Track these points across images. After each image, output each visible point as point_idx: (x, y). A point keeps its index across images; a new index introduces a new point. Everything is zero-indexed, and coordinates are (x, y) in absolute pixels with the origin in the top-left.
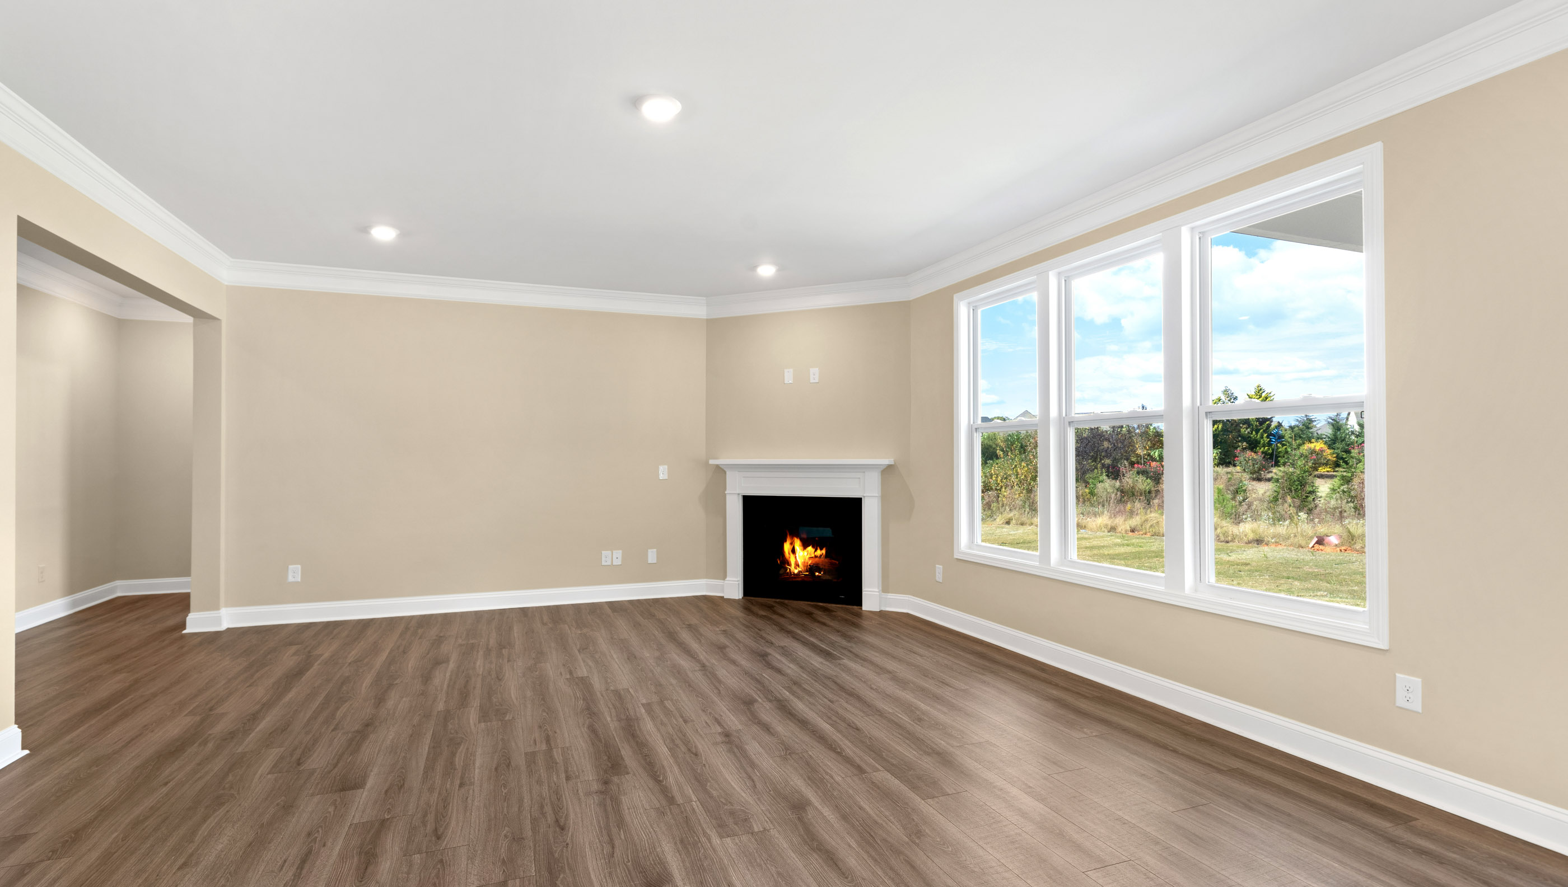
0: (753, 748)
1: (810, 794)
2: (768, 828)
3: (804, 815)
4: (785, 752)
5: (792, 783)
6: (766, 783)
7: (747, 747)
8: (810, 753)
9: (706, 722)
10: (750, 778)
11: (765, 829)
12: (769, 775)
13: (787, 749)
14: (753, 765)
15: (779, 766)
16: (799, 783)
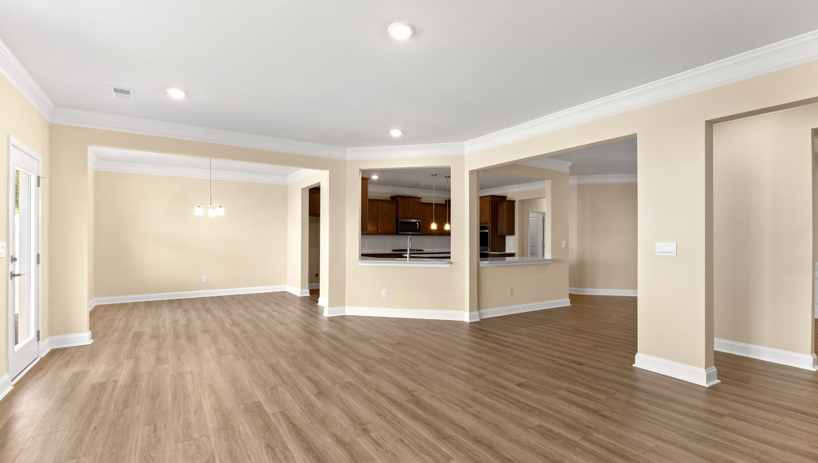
0: (345, 422)
1: (314, 399)
2: (333, 385)
3: (318, 391)
4: (325, 421)
5: (322, 403)
6: (336, 402)
7: (349, 422)
8: (309, 421)
9: (385, 441)
10: (344, 404)
11: (334, 385)
12: (334, 406)
13: (324, 423)
14: (344, 411)
15: (329, 411)
16: (318, 403)
